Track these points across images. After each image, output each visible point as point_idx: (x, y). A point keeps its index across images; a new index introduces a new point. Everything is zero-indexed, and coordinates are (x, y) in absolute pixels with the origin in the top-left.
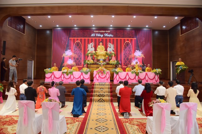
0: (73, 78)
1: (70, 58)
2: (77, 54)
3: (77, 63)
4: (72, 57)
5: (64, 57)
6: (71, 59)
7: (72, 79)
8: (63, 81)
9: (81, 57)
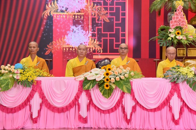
0: (134, 109)
1: (76, 23)
2: (105, 3)
3: (105, 42)
4: (86, 16)
5: (50, 18)
6: (83, 28)
7: (129, 111)
8: (85, 120)
9: (124, 20)
